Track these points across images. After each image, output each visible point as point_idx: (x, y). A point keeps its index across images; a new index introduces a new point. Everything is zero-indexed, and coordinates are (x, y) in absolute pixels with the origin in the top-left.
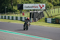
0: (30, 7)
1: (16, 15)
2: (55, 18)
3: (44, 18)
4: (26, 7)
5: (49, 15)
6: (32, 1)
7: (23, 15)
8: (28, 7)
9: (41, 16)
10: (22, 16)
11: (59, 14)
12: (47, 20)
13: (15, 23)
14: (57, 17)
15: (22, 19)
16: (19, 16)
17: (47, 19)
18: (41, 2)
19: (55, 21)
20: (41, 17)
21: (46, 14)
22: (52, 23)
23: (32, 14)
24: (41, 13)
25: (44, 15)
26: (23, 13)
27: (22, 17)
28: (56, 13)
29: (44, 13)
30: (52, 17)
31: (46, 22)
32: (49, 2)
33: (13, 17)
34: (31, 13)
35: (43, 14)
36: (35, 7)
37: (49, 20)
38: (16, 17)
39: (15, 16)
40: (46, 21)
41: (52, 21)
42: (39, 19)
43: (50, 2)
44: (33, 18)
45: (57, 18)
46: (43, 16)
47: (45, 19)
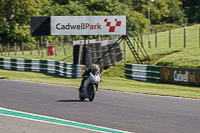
0: (73, 27)
1: (27, 55)
2: (158, 64)
3: (122, 63)
4: (59, 27)
5: (140, 54)
6: (80, 7)
7: (50, 53)
8: (68, 27)
9: (111, 56)
10: (46, 57)
11: (170, 50)
12: (131, 72)
13: (23, 80)
14: (164, 59)
15: (47, 67)
16: (35, 56)
17: (131, 66)
18: (109, 11)
19: (158, 75)
20: (112, 62)
21: (128, 51)
22: (148, 80)
23: (81, 50)
24: (110, 47)
25: (121, 55)
26: (50, 48)
27: (46, 62)
28: (163, 47)
29: (121, 46)
30: (147, 59)
31: (130, 78)
32: (137, 10)
33: (16, 60)
34: (76, 48)
35: (119, 50)
36: (92, 27)
37: (140, 70)
38: (26, 61)
39: (20, 56)
40: (128, 74)
41: (148, 74)
42: (106, 68)
43: (139, 10)
44: (83, 62)
45: (167, 64)
46: (119, 58)
47: (127, 66)
